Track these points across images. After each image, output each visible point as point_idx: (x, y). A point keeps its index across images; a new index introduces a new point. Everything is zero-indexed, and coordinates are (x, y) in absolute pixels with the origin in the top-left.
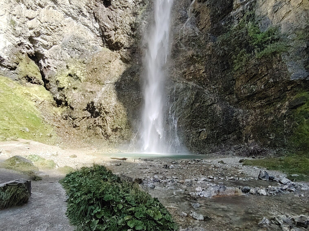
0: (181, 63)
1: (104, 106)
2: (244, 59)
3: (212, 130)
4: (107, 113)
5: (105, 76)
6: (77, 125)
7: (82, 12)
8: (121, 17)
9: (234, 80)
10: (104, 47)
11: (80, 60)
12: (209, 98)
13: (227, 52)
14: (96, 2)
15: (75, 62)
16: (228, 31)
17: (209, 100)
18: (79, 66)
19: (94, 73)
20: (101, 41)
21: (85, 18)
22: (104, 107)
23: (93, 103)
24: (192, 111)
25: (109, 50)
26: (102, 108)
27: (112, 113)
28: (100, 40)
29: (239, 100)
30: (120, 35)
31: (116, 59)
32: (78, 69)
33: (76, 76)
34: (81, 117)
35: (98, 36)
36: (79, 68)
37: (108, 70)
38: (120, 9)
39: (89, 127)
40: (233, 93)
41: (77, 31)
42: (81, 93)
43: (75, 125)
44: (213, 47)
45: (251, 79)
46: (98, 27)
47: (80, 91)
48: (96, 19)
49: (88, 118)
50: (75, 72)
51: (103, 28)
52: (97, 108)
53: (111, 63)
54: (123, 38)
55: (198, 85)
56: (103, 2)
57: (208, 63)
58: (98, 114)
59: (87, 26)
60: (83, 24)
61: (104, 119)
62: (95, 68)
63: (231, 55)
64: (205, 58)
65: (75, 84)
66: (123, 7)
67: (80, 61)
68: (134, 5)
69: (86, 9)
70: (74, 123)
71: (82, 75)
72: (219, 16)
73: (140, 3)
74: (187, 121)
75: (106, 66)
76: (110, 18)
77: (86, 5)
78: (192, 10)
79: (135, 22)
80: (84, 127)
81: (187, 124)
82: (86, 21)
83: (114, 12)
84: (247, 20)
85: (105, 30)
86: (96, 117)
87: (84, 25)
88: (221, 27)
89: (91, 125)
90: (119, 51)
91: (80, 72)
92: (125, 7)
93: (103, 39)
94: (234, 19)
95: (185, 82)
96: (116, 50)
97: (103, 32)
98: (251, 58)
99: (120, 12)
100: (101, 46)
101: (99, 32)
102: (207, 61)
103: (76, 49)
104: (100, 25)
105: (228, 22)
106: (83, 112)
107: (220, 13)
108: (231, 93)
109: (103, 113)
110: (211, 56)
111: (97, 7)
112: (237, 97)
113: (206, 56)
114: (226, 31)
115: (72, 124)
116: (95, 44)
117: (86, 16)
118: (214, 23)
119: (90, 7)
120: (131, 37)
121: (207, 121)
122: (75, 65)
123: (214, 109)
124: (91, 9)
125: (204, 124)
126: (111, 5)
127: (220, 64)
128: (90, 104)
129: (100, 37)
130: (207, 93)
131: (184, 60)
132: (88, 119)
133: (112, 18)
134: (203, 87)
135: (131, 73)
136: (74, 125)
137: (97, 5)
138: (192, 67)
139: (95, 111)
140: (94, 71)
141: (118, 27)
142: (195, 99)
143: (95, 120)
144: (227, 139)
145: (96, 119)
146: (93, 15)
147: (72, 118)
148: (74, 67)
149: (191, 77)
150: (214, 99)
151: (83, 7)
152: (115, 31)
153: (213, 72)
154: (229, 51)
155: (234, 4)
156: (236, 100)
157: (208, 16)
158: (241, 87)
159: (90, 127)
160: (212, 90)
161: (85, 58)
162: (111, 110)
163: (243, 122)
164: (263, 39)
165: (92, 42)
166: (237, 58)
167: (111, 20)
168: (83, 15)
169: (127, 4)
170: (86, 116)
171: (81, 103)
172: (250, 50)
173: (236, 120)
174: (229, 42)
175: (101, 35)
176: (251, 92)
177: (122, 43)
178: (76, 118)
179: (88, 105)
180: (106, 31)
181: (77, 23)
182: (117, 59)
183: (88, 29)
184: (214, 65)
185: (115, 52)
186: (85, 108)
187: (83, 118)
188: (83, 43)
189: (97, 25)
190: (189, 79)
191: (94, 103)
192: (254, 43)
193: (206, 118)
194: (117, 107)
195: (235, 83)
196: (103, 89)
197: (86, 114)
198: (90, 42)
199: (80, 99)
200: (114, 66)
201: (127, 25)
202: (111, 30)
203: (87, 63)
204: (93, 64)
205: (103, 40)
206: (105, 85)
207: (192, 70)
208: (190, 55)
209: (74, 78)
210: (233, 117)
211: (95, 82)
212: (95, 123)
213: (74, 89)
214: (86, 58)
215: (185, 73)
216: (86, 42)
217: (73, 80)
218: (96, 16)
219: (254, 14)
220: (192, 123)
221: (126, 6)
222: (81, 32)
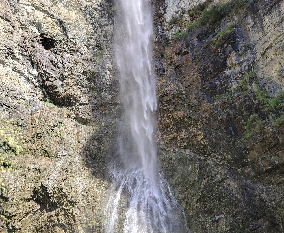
0: (168, 125)
1: (65, 191)
2: (258, 125)
3: (234, 216)
4: (74, 203)
5: (56, 144)
6: (17, 226)
7: (12, 53)
8: (69, 62)
9: (247, 149)
10: (45, 101)
11: (12, 120)
12: (218, 172)
13: (232, 117)
14: (33, 42)
15: (4, 124)
16: (226, 91)
17: (217, 174)
18: (11, 130)
19: (38, 140)
20: (41, 92)
21: (17, 62)
22: (67, 194)
23: (44, 188)
24: (200, 191)
25: (54, 106)
26: (64, 196)
27: (82, 203)
28: (39, 92)
29: (258, 173)
30: (71, 86)
31: (68, 119)
32: (10, 134)
33: (7, 146)
34: (22, 212)
35: (36, 86)
36: (11, 132)
37: (59, 135)
38: (67, 52)
39: (39, 229)
40: (248, 166)
41: (5, 79)
42: (18, 172)
43: (13, 226)
44: (211, 108)
45: (270, 149)
46: (37, 74)
47: (17, 169)
48: (32, 63)
49: (35, 212)
50: (6, 140)
51: (44, 76)
52: (53, 196)
53: (63, 125)
54: (76, 90)
55: (197, 154)
56: (42, 43)
57: (206, 127)
58: (54, 206)
59: (19, 72)
60: (13, 70)
61: (68, 213)
62: (38, 132)
63: (239, 121)
64: (202, 122)
65: (5, 159)
66: (71, 50)
67: (12, 123)
68: (87, 49)
69: (18, 51)
70: (11, 224)
71: (18, 144)
72: (211, 73)
73: (94, 47)
74: (197, 206)
75: (56, 129)
76: (53, 63)
77: (18, 45)
78: (169, 62)
79: (91, 71)
80: (29, 228)
81: (198, 210)
82: (19, 65)
83: (59, 56)
84: (250, 82)
85: (48, 78)
86: (51, 210)
87: (15, 71)
88: (216, 86)
89: (43, 225)
90: (73, 108)
91: (14, 139)
92: (73, 50)
93: (44, 90)
94: (231, 79)
95: (177, 150)
96: (66, 106)
97: (44, 81)
98: (266, 125)
99: (66, 57)
100: (41, 100)
101: (37, 81)
102: (205, 124)
103: (4, 104)
104: (39, 72)
105: (224, 81)
106: (27, 204)
107: (212, 70)
108: (245, 165)
109: (64, 204)
110: (209, 120)
111: (35, 48)
112: (254, 170)
113: (202, 119)
114: (223, 92)
115: (5, 226)
116: (32, 96)
117: (18, 59)
118: (205, 81)
119: (24, 48)
120: (87, 89)
121: (223, 204)
122: (5, 129)
123: (227, 187)
124: (26, 51)
125: (220, 208)
126: (53, 46)
127: (224, 129)
128: (38, 190)
129: (38, 88)
130: (213, 166)
131: (172, 122)
132: (34, 215)
133: (56, 64)
134: (204, 157)
135: (97, 139)
136: (11, 228)
137: (34, 46)
138: (184, 132)
139: (50, 201)
140: (37, 136)
141: (66, 76)
142: (200, 173)
143: (51, 216)
144: (257, 228)
145: (53, 213)
146: (28, 58)
147: (6, 216)
148: (3, 132)
149: (185, 144)
150: (223, 173)
151: (14, 48)
152: (62, 81)
153: (215, 138)
154: (235, 115)
155: (228, 63)
156: (253, 173)
157: (195, 72)
158: (258, 158)
159: (42, 227)
160: (218, 160)
161: (20, 118)
162: (80, 198)
163: (271, 203)
164: (276, 104)
165: (28, 94)
166: (247, 124)
167: (55, 66)
168: (14, 58)
169: (77, 47)
170: (31, 209)
171: (20, 189)
172: (263, 116)
173: (262, 200)
174: (233, 105)
175: (40, 85)
176: (273, 165)
177: (76, 97)
178: (15, 216)
179: (35, 192)
180: (48, 81)
181: (5, 68)
182: (70, 119)
183: (21, 76)
184: (216, 130)
185: (65, 108)
186: (29, 195)
187: (27, 214)
188: (14, 97)
189: (35, 72)
190: (182, 147)
191: (46, 188)
192: (267, 109)
193: (220, 199)
194: (89, 192)
195: (248, 153)
196: (58, 164)
197: (32, 207)
198: (26, 95)
199: (18, 183)
200: (67, 129)
201: (80, 74)
202: (56, 79)
203: (24, 126)
204: (33, 126)
205: (43, 92)
206: (59, 159)
207: (185, 136)
208: (180, 116)
209: (3, 149)
210: (255, 196)
211: (41, 154)
212: (51, 221)
213: (5, 165)
214: (22, 118)
215: (176, 138)
216: (19, 95)
217: (2, 151)
218: (33, 59)
219: (256, 76)
220: (205, 208)
221: (75, 49)
222: (11, 81)
